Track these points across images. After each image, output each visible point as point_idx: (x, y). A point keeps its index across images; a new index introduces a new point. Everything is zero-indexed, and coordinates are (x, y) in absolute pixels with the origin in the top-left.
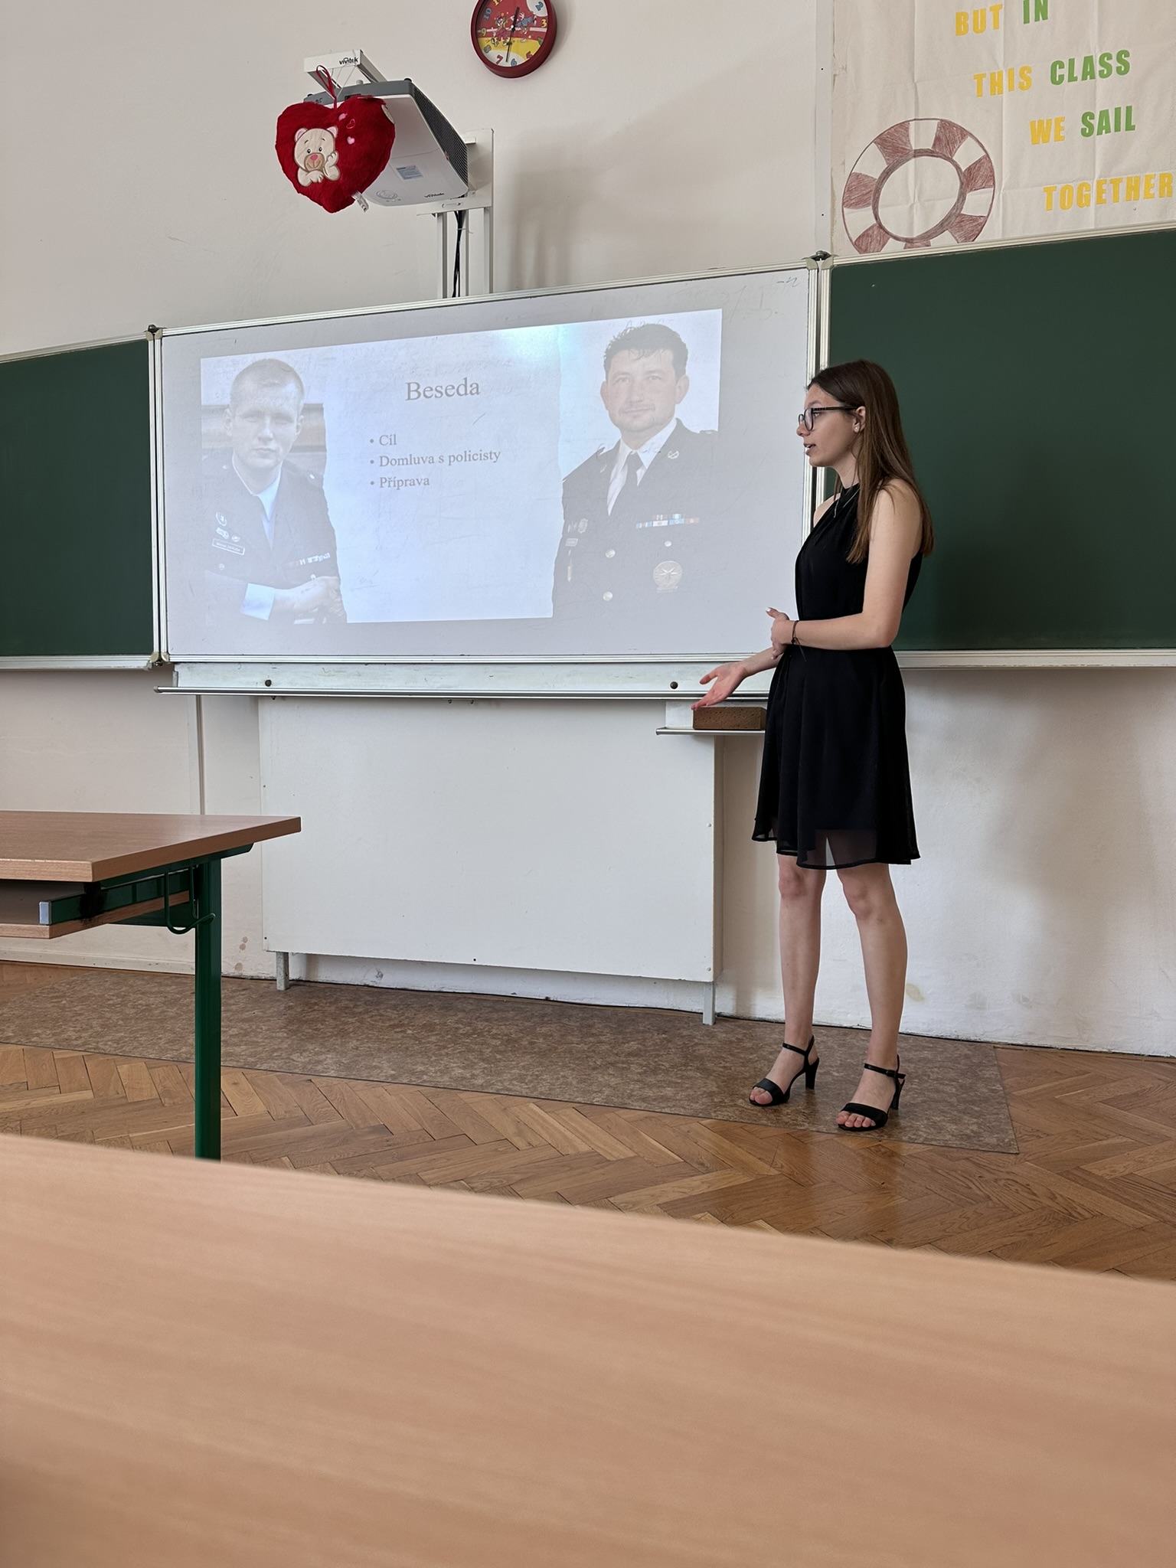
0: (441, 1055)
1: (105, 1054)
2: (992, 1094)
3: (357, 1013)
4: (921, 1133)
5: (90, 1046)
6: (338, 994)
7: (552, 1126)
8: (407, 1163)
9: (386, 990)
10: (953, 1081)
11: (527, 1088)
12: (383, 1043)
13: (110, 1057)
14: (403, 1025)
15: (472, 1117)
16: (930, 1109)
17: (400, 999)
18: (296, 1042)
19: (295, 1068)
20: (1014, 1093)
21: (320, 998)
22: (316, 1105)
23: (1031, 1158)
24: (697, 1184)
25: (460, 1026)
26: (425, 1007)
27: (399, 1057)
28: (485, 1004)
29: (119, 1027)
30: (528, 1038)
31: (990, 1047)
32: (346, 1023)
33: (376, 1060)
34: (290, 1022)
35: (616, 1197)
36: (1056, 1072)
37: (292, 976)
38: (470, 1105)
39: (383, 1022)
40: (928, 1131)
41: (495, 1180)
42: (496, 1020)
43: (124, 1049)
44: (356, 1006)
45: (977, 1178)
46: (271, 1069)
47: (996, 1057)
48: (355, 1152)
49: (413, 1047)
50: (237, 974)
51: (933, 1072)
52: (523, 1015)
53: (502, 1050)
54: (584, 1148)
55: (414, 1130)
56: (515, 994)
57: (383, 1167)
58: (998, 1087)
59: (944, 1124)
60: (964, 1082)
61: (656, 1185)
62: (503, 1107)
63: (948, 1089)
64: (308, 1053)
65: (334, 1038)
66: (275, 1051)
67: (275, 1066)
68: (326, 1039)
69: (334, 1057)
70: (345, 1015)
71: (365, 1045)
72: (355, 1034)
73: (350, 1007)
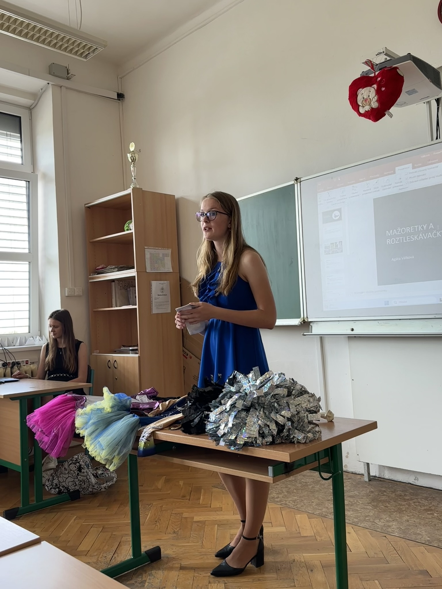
1: (290, 508)
6: (396, 486)
13: (292, 510)
17: (429, 493)
18: (376, 512)
19: (377, 528)
27: (431, 530)
32: (401, 505)
33: (418, 529)
37: (372, 474)
39: (420, 507)
43: (297, 506)
44: (405, 495)
46: (366, 527)
64: (383, 520)
65: (395, 513)
66: (366, 516)
67: (368, 526)
68: (392, 513)
69: (396, 524)
70: (400, 500)
71: (412, 520)
72: (406, 512)
73: (402, 496)
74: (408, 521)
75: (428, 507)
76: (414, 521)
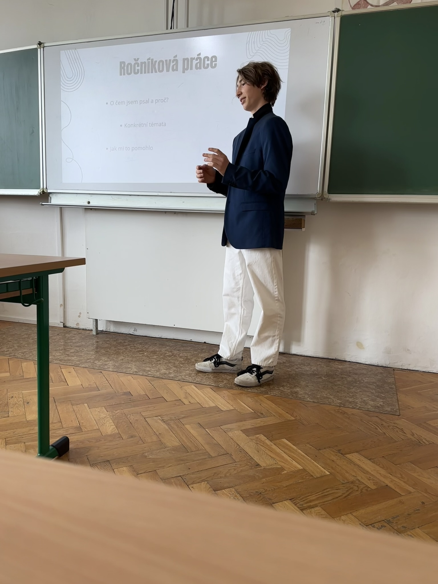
0: (157, 364)
1: (18, 358)
2: (391, 389)
3: (125, 345)
4: (358, 405)
5: (12, 355)
6: (118, 337)
7: (200, 395)
8: (136, 408)
9: (138, 336)
10: (374, 383)
11: (192, 379)
12: (135, 358)
13: (19, 359)
14: (143, 351)
15: (167, 390)
16: (362, 395)
17: (144, 340)
18: (98, 356)
19: (96, 367)
20: (400, 389)
21: (110, 338)
22: (102, 382)
23: (404, 417)
24: (259, 422)
25: (167, 352)
26: (153, 344)
27: (140, 364)
28: (178, 344)
29: (25, 347)
30: (195, 358)
31: (391, 369)
32: (120, 349)
33: (130, 365)
34: (97, 348)
35: (224, 426)
36: (419, 381)
37: (100, 329)
38: (167, 385)
39: (135, 349)
40: (361, 404)
41: (173, 417)
42: (182, 350)
43: (26, 356)
44: (125, 342)
45: (380, 425)
46: (86, 367)
47: (394, 373)
48: (116, 403)
49: (146, 360)
50: (77, 327)
51: (365, 379)
52: (194, 349)
53: (183, 363)
54: (212, 405)
55: (141, 394)
56: (191, 340)
57: (126, 410)
58: (393, 386)
59: (368, 401)
60: (379, 384)
61: (241, 422)
62: (180, 386)
63: (371, 386)
64: (102, 361)
65: (114, 355)
66: (88, 359)
67: (87, 366)
68: (110, 355)
69: (113, 363)
70: (120, 346)
71: (126, 358)
72: (123, 353)
73: (122, 343)
74: (123, 360)
75: (140, 350)
76: (128, 359)
